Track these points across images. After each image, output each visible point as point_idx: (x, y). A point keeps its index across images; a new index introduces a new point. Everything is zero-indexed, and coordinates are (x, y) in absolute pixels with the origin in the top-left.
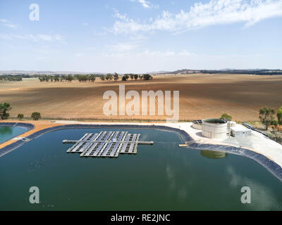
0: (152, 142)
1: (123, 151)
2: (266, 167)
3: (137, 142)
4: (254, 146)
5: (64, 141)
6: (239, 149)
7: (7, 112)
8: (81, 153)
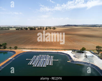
0: (58, 60)
1: (48, 64)
2: (99, 72)
3: (52, 60)
4: (94, 62)
5: (27, 59)
6: (89, 64)
7: (6, 46)
8: (33, 65)
